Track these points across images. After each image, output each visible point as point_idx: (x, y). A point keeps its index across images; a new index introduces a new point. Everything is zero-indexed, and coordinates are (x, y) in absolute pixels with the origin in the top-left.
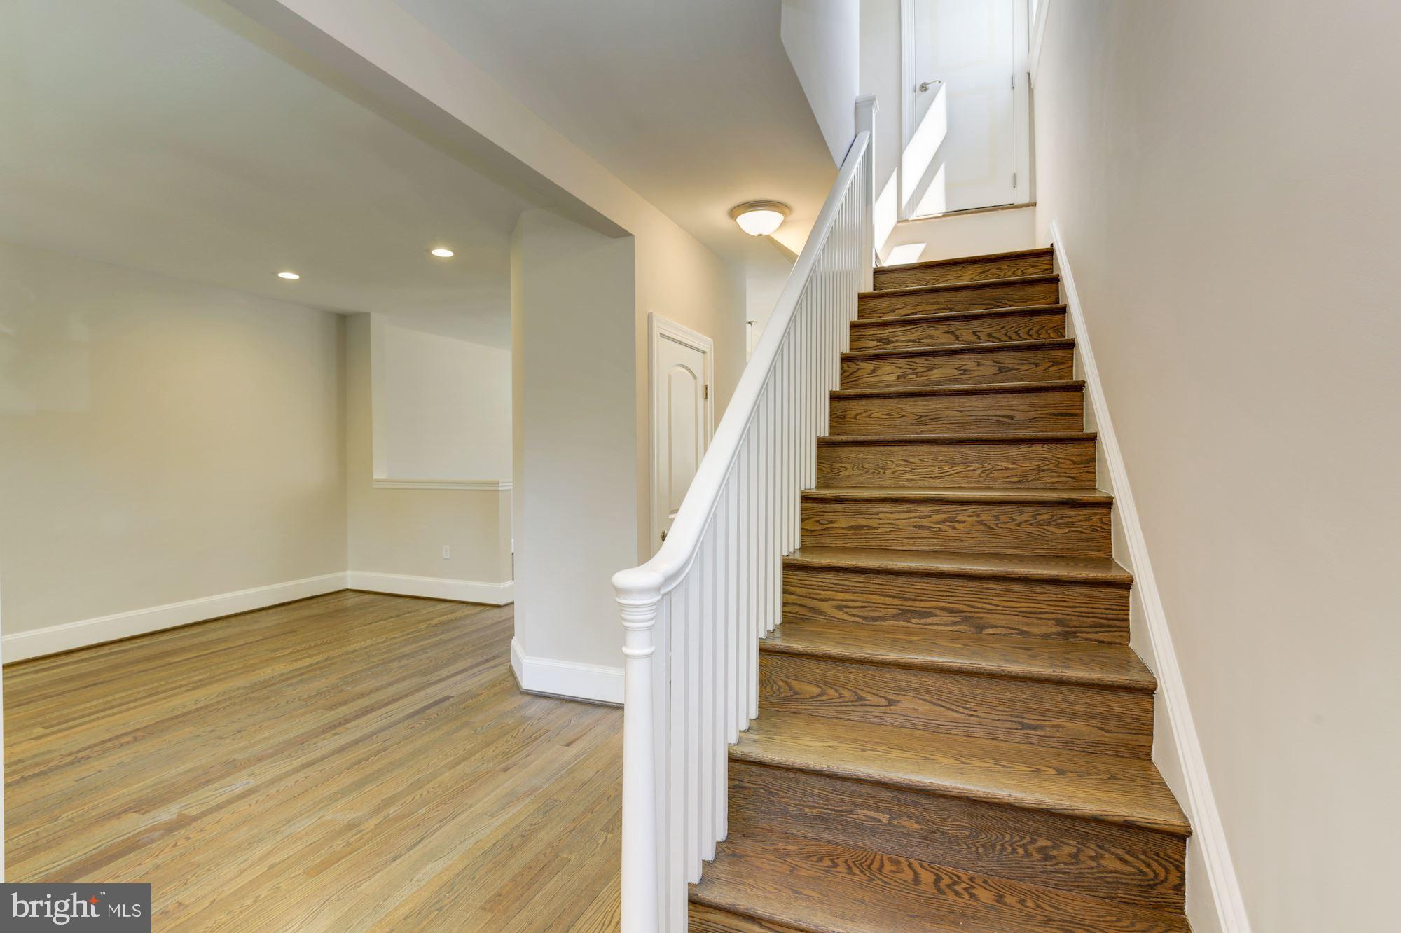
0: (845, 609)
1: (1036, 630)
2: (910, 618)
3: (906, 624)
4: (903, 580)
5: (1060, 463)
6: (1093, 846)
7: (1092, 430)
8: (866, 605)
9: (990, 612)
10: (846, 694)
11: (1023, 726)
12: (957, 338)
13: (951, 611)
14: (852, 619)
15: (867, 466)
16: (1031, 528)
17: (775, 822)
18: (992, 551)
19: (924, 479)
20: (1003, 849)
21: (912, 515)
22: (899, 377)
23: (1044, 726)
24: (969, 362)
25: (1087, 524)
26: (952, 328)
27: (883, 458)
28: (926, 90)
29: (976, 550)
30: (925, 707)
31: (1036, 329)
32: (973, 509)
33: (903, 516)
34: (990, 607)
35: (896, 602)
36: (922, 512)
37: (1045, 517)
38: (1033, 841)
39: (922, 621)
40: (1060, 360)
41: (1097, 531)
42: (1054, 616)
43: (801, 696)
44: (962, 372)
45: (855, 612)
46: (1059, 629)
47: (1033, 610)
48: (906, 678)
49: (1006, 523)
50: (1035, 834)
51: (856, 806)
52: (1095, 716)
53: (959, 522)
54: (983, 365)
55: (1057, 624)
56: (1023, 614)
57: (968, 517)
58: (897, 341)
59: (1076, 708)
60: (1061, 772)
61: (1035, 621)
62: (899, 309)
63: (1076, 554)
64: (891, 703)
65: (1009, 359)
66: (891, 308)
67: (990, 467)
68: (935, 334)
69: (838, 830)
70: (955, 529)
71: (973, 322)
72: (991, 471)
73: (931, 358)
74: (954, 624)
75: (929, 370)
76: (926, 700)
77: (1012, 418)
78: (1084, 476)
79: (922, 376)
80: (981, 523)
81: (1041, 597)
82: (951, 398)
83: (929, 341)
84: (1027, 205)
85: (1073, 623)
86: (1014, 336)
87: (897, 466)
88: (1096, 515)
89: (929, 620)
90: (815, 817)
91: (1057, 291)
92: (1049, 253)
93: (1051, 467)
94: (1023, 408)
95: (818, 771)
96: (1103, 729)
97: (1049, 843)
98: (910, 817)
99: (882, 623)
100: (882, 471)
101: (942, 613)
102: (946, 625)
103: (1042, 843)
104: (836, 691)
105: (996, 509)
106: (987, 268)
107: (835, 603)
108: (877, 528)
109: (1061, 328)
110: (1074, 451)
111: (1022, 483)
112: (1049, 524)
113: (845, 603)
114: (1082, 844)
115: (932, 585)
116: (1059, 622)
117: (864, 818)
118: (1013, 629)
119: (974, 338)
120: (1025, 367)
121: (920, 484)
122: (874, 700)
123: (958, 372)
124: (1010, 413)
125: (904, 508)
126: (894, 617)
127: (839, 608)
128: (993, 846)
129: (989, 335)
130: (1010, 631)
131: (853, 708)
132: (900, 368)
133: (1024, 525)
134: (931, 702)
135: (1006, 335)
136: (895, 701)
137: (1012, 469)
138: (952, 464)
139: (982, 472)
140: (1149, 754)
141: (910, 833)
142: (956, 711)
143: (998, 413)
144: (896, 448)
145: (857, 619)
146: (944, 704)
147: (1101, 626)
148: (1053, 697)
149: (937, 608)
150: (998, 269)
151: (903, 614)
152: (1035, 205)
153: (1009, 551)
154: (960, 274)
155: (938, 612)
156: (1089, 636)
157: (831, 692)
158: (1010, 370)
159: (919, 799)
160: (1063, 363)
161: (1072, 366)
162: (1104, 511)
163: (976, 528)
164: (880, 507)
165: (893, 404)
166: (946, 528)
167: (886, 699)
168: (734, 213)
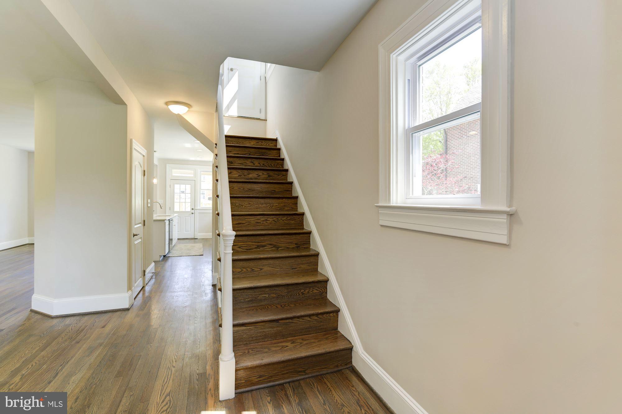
0: (241, 248)
1: (291, 247)
2: (260, 248)
3: (259, 250)
4: (258, 237)
5: (290, 204)
6: (312, 289)
7: (296, 195)
8: (248, 245)
9: (280, 243)
10: (249, 269)
11: (293, 269)
12: (254, 164)
13: (271, 244)
14: (243, 250)
15: (237, 204)
16: (286, 221)
17: (237, 306)
18: (276, 228)
19: (254, 209)
20: (294, 295)
21: (255, 219)
22: (239, 176)
23: (297, 268)
24: (260, 173)
25: (299, 220)
26: (252, 161)
27: (242, 202)
28: (232, 71)
29: (273, 228)
30: (269, 269)
31: (276, 164)
32: (272, 217)
33: (253, 219)
34: (280, 242)
35: (256, 244)
36: (258, 218)
37: (289, 218)
38: (300, 291)
39: (263, 248)
40: (285, 175)
41: (300, 221)
42: (295, 243)
43: (236, 273)
44: (258, 176)
45: (244, 248)
46: (296, 246)
47: (290, 242)
48: (265, 262)
49: (280, 220)
50: (300, 289)
51: (260, 295)
52: (308, 263)
53: (268, 221)
54: (264, 174)
55: (295, 245)
56: (288, 243)
57: (270, 219)
58: (235, 163)
59: (304, 262)
60: (303, 276)
61: (291, 244)
62: (233, 151)
63: (296, 227)
64: (261, 269)
65: (271, 173)
66: (230, 151)
67: (272, 205)
68: (247, 162)
69: (255, 302)
70: (267, 222)
71: (258, 160)
72: (272, 206)
73: (249, 171)
74: (271, 248)
75: (249, 174)
76: (270, 267)
77: (275, 191)
78: (295, 207)
79: (246, 176)
80: (274, 220)
81: (293, 238)
82: (258, 184)
83: (245, 164)
84: (264, 120)
85: (299, 244)
86: (270, 166)
87: (246, 204)
88: (300, 217)
89: (265, 248)
90: (249, 301)
91: (280, 153)
92: (276, 140)
93: (287, 205)
94: (278, 188)
95: (250, 287)
96: (309, 266)
97: (303, 291)
98: (273, 293)
99: (252, 250)
100: (241, 206)
101: (268, 245)
102: (270, 248)
103: (302, 291)
104: (246, 269)
105: (277, 217)
106: (259, 141)
107: (238, 246)
108: (245, 224)
109: (282, 165)
110: (293, 200)
111: (281, 209)
112: (290, 220)
113: (241, 246)
114: (310, 289)
115: (266, 238)
116: (296, 244)
117: (262, 297)
118: (286, 247)
119: (259, 165)
120: (275, 176)
121: (253, 210)
122: (256, 269)
123: (257, 176)
124: (274, 190)
125: (253, 217)
126: (256, 248)
127: (239, 247)
128: (292, 295)
129: (263, 164)
130: (285, 248)
131: (251, 273)
132: (239, 173)
133: (284, 221)
134: (271, 267)
135: (268, 165)
136: (262, 269)
137: (278, 206)
138: (262, 204)
139: (270, 206)
140: (318, 269)
141: (273, 298)
142: (277, 268)
143: (271, 189)
144: (246, 199)
145: (245, 250)
146: (275, 267)
147: (305, 244)
148: (299, 260)
149: (267, 244)
150: (262, 142)
151: (258, 247)
152: (266, 120)
153: (281, 228)
154: (250, 142)
155: (267, 245)
156: (302, 247)
157: (244, 270)
158: (271, 176)
159: (276, 288)
160: (285, 176)
161: (287, 177)
162: (302, 216)
163: (273, 222)
164: (246, 217)
165: (241, 185)
166: (265, 223)
167: (260, 268)
168: (167, 103)
